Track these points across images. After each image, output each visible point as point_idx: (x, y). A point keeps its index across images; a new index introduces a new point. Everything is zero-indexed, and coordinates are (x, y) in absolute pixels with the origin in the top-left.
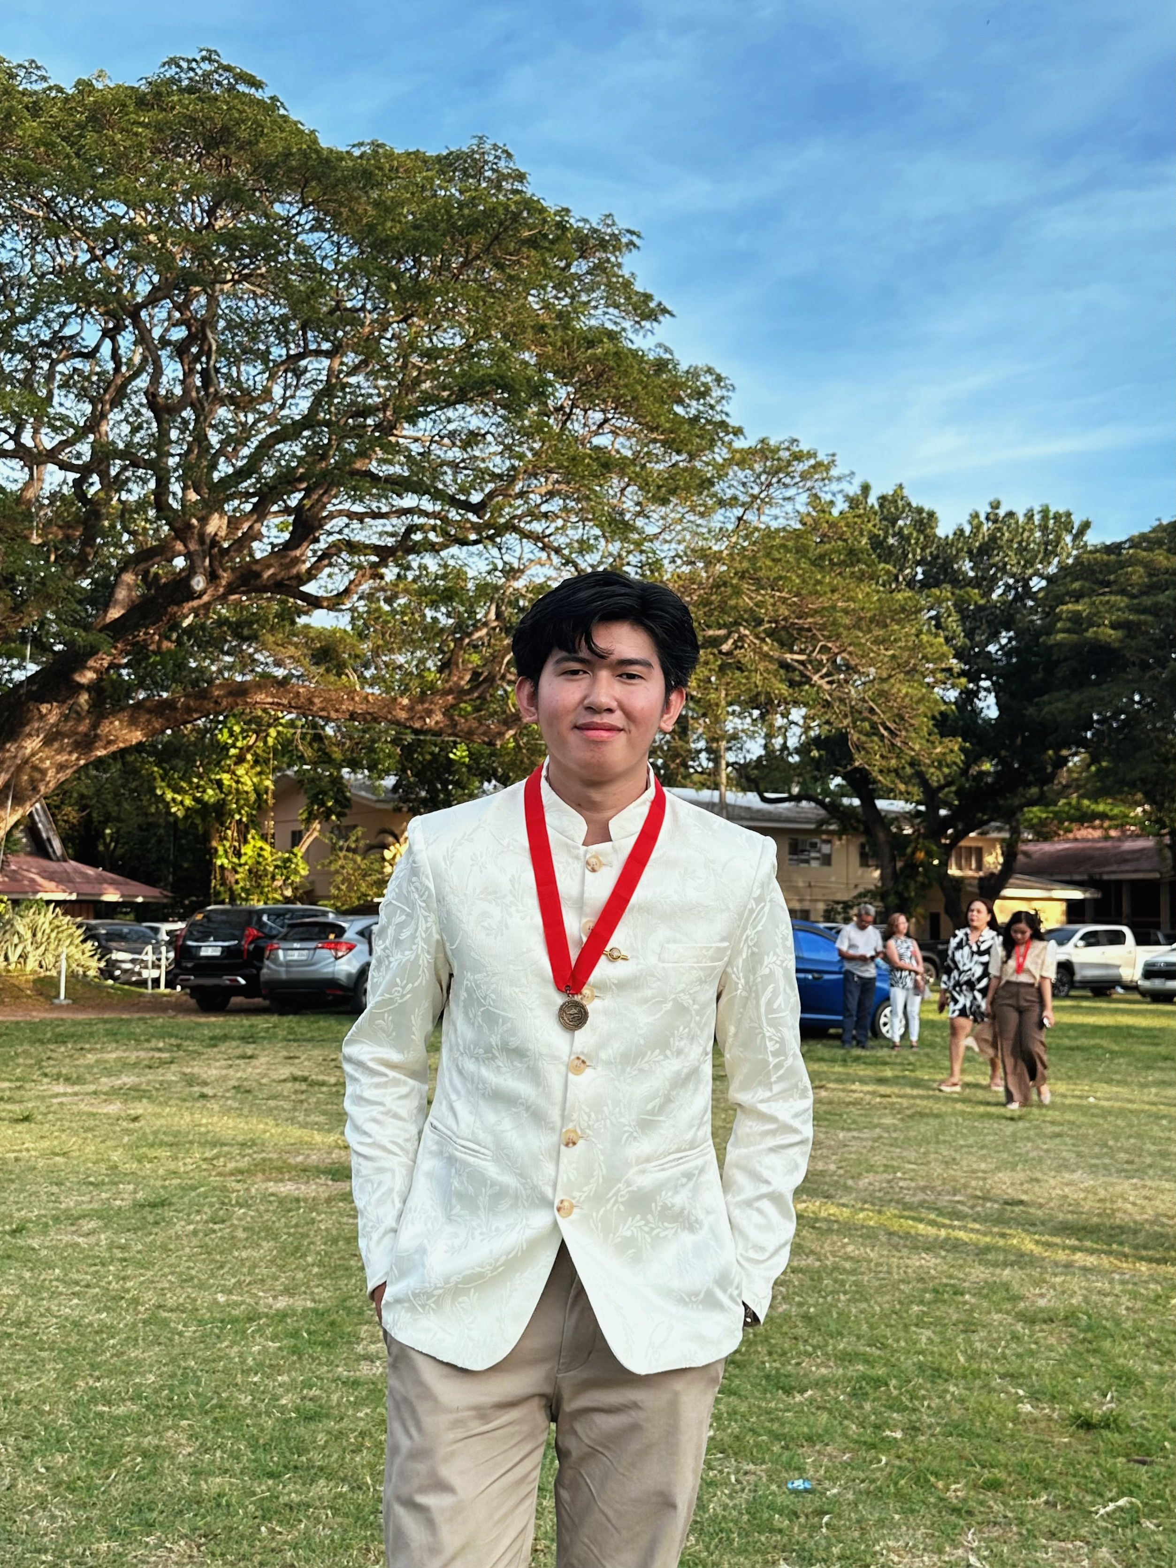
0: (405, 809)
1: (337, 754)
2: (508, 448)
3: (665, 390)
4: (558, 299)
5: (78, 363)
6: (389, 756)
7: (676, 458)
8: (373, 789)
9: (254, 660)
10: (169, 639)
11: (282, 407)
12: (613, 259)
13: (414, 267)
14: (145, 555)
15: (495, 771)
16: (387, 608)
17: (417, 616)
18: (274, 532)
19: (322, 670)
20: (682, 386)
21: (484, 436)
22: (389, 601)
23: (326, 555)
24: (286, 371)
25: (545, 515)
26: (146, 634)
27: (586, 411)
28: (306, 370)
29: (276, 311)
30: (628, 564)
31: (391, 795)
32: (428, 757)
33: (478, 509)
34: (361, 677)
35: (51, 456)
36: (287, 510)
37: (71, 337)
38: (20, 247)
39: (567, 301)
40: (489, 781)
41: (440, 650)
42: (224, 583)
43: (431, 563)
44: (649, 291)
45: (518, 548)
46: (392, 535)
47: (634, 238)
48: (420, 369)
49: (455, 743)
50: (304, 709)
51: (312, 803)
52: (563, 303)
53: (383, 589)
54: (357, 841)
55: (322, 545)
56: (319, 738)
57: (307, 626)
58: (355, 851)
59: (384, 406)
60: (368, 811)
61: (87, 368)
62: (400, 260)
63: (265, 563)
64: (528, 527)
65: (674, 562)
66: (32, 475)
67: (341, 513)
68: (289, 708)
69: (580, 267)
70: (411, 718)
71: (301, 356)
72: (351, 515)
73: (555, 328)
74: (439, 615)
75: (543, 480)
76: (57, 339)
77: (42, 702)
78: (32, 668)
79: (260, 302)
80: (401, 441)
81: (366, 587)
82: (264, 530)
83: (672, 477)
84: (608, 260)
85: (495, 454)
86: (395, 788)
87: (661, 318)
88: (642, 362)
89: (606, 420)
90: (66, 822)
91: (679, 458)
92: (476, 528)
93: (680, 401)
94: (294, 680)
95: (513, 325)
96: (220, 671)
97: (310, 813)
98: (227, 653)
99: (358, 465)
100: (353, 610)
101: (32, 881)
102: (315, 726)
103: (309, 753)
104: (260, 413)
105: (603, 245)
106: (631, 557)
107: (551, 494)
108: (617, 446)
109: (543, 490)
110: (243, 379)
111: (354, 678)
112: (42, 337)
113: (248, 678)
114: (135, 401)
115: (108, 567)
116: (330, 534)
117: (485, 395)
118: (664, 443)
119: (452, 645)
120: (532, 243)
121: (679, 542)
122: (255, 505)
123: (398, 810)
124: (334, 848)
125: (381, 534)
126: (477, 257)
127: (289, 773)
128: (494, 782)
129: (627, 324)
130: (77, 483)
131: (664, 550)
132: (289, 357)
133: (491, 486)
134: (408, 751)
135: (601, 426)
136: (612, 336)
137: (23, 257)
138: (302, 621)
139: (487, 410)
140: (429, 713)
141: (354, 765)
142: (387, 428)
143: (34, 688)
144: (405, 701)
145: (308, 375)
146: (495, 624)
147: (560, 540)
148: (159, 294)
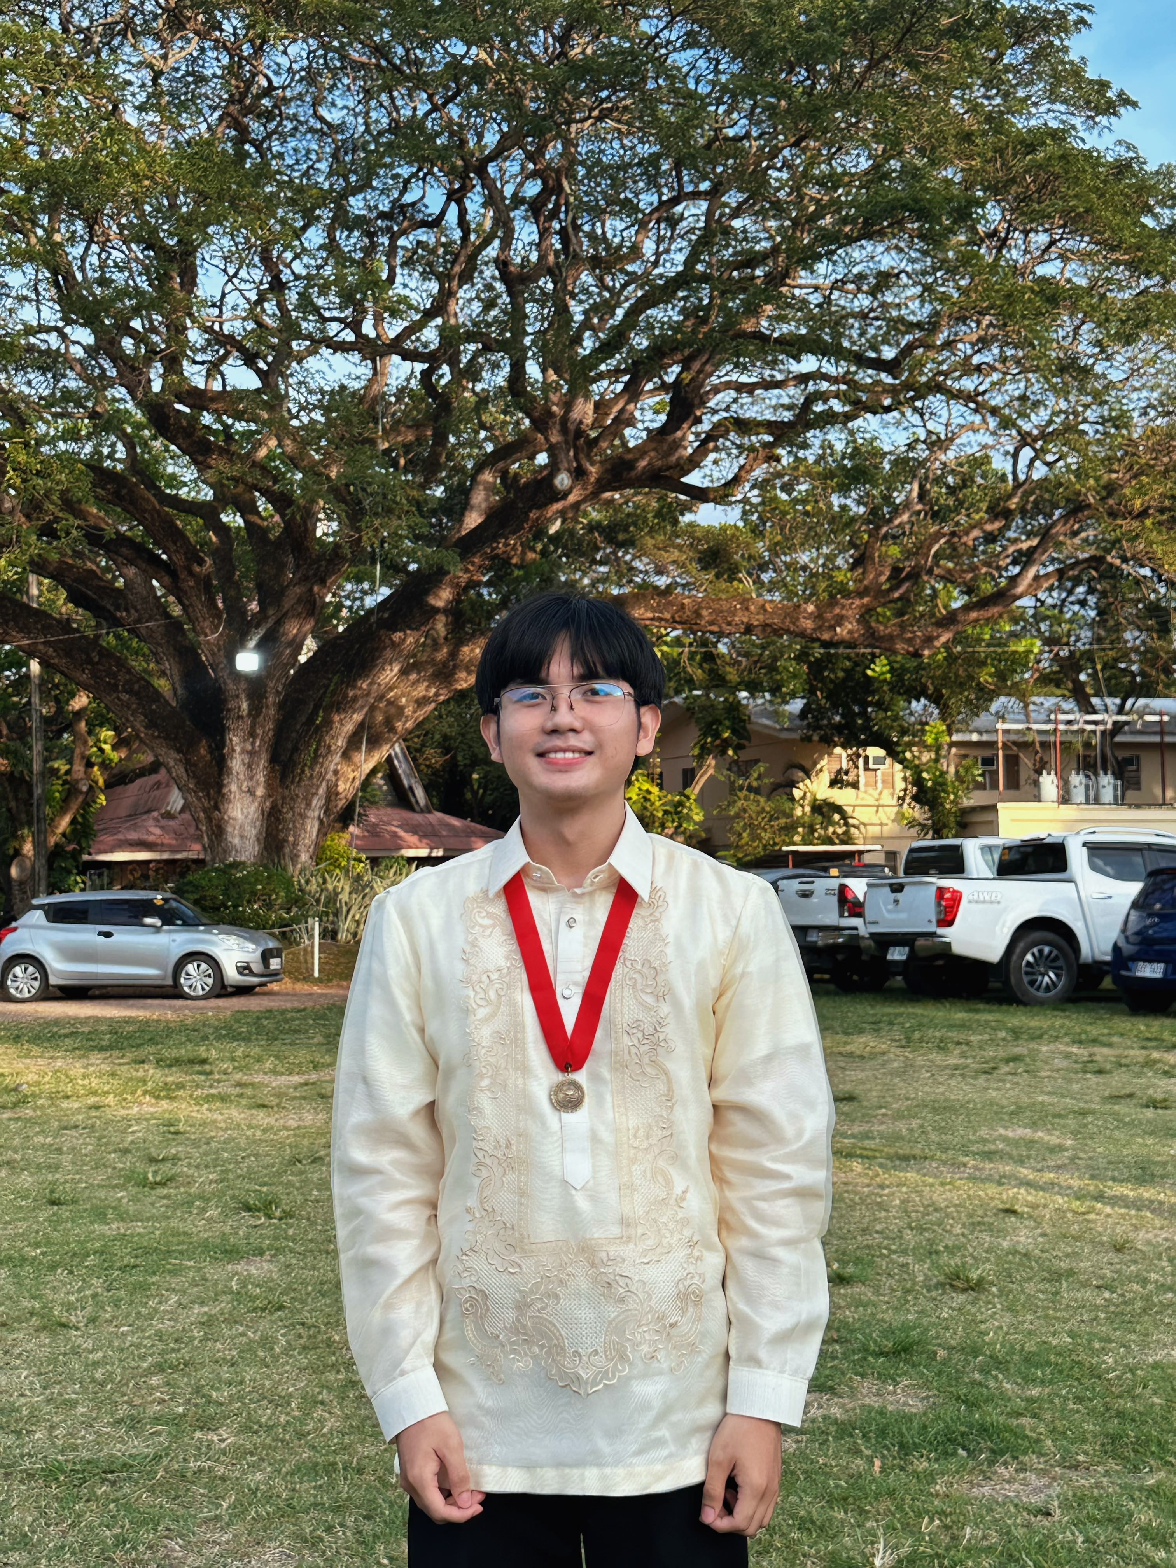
0: (816, 738)
1: (732, 675)
2: (927, 288)
3: (1127, 196)
4: (989, 98)
5: (423, 235)
6: (795, 676)
7: (1145, 282)
8: (776, 715)
9: (632, 569)
10: (533, 549)
11: (656, 264)
12: (1057, 42)
13: (808, 78)
14: (505, 452)
15: (924, 688)
16: (784, 496)
17: (821, 504)
18: (649, 415)
19: (711, 576)
20: (1152, 190)
21: (897, 276)
22: (787, 488)
23: (711, 437)
24: (658, 222)
25: (978, 368)
26: (506, 545)
27: (1026, 233)
28: (682, 218)
29: (645, 150)
30: (1085, 421)
31: (798, 722)
32: (841, 674)
33: (891, 367)
34: (758, 582)
35: (396, 346)
36: (664, 387)
37: (413, 204)
38: (351, 104)
39: (998, 101)
40: (918, 700)
41: (852, 544)
42: (592, 479)
43: (837, 438)
44: (1104, 78)
45: (945, 413)
46: (789, 408)
47: (1085, 14)
48: (818, 202)
49: (874, 656)
50: (690, 624)
51: (705, 735)
52: (995, 103)
53: (779, 475)
54: (759, 778)
55: (705, 426)
56: (710, 657)
57: (691, 525)
58: (757, 791)
59: (775, 250)
60: (770, 740)
61: (432, 241)
62: (791, 71)
63: (641, 450)
64: (956, 385)
65: (1145, 414)
66: (375, 369)
67: (728, 385)
68: (674, 623)
69: (1015, 56)
70: (820, 628)
71: (675, 201)
72: (740, 388)
73: (984, 133)
74: (849, 502)
75: (973, 325)
76: (400, 209)
77: (395, 631)
78: (385, 592)
79: (625, 141)
80: (797, 292)
81: (760, 472)
82: (637, 414)
83: (1140, 307)
84: (1051, 44)
85: (911, 298)
86: (803, 714)
87: (1122, 110)
88: (1099, 164)
89: (1052, 243)
90: (428, 766)
91: (1148, 283)
92: (893, 391)
93: (1149, 210)
94: (679, 590)
95: (929, 136)
96: (593, 585)
97: (703, 747)
98: (601, 563)
99: (748, 326)
100: (745, 501)
101: (395, 835)
102: (704, 643)
103: (698, 674)
104: (627, 273)
105: (1045, 25)
106: (1088, 413)
107: (983, 343)
108: (1067, 275)
109: (974, 337)
110: (609, 235)
111: (749, 583)
112: (381, 207)
113: (627, 590)
114: (487, 273)
115: (462, 470)
116: (715, 412)
117: (899, 224)
118: (1129, 265)
119: (866, 537)
120: (953, 32)
121: (1152, 389)
122: (627, 385)
123: (809, 739)
124: (733, 789)
125: (775, 408)
126: (886, 57)
127: (677, 700)
128: (923, 700)
129: (1077, 121)
130: (426, 375)
131: (1135, 401)
132: (661, 203)
133: (908, 338)
134: (817, 668)
135: (1046, 250)
136: (1059, 136)
137: (356, 115)
138: (688, 518)
139: (902, 244)
140: (840, 620)
141: (754, 688)
142: (778, 279)
143: (386, 615)
144: (811, 608)
145: (684, 224)
146: (919, 507)
147: (997, 400)
148: (508, 143)
